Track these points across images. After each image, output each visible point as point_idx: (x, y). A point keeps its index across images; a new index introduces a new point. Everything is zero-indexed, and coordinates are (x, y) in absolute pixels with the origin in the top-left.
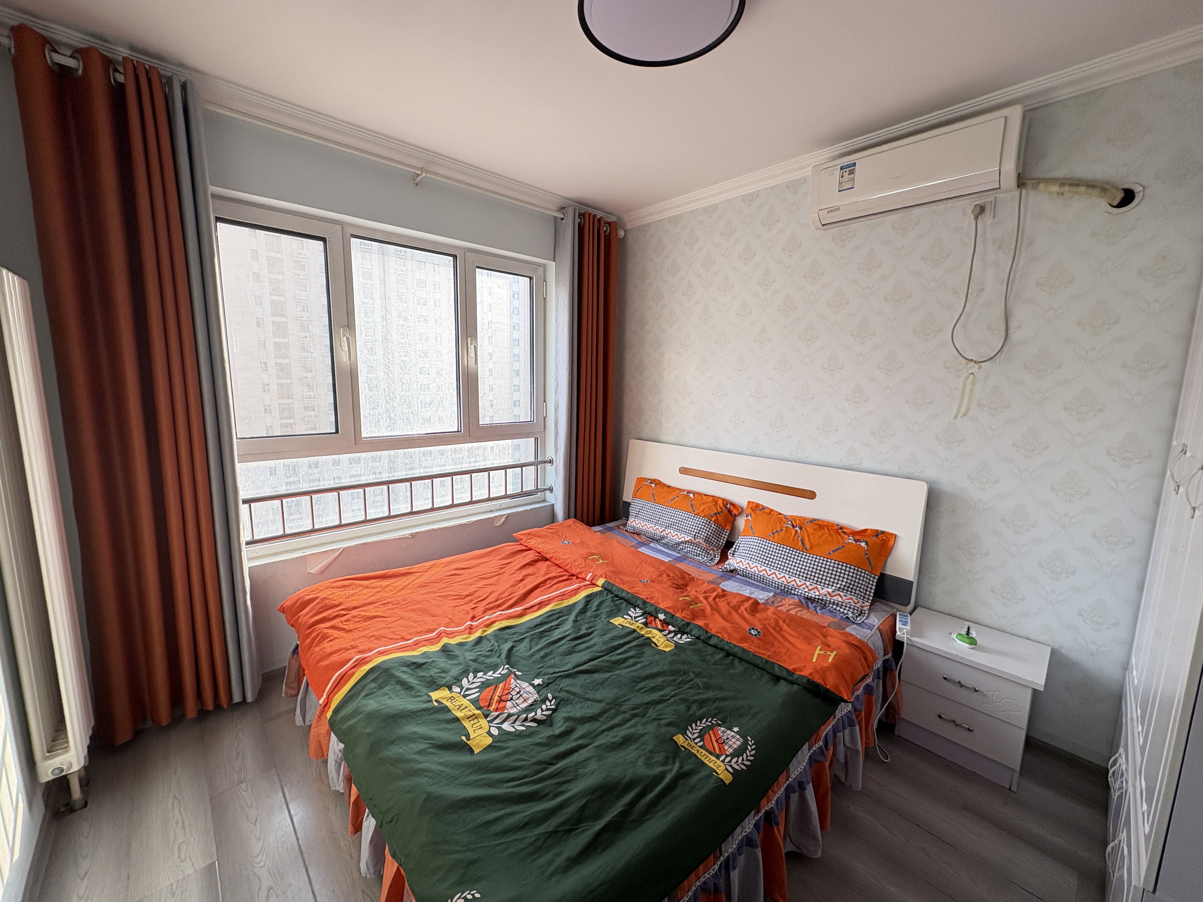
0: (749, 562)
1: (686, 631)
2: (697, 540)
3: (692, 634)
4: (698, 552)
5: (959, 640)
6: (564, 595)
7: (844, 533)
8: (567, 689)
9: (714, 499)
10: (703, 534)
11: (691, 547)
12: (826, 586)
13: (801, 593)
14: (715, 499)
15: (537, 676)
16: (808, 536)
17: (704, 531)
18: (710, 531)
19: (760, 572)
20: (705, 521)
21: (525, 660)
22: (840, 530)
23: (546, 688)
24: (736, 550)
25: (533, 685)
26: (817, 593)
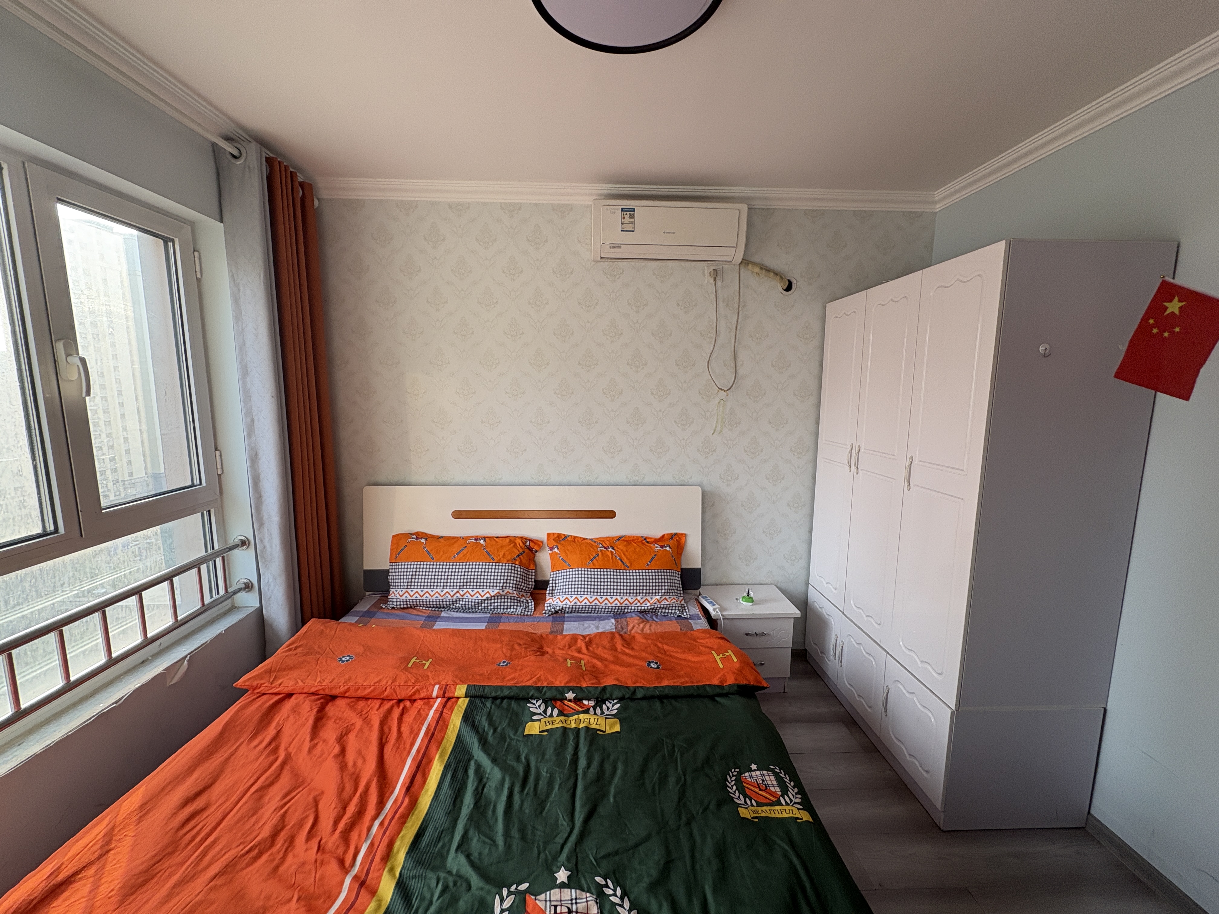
0: (577, 596)
1: (605, 697)
2: (506, 591)
3: (614, 697)
4: (509, 604)
5: (745, 602)
6: (433, 734)
7: (647, 542)
8: (602, 854)
9: (510, 540)
10: (512, 582)
11: (499, 601)
12: (654, 595)
13: (635, 609)
14: (512, 540)
15: (551, 870)
16: (624, 553)
17: (512, 578)
18: (519, 576)
19: (591, 603)
20: (510, 567)
21: (508, 860)
22: (645, 541)
23: (580, 874)
24: (554, 588)
25: (563, 886)
26: (649, 604)
